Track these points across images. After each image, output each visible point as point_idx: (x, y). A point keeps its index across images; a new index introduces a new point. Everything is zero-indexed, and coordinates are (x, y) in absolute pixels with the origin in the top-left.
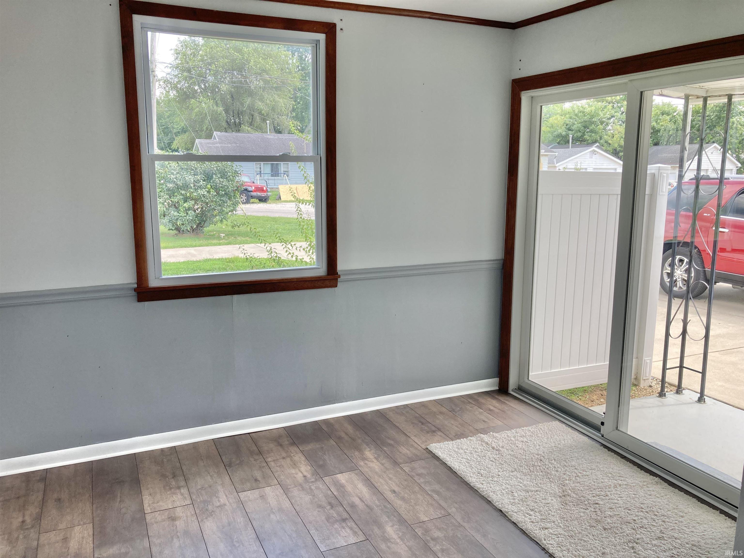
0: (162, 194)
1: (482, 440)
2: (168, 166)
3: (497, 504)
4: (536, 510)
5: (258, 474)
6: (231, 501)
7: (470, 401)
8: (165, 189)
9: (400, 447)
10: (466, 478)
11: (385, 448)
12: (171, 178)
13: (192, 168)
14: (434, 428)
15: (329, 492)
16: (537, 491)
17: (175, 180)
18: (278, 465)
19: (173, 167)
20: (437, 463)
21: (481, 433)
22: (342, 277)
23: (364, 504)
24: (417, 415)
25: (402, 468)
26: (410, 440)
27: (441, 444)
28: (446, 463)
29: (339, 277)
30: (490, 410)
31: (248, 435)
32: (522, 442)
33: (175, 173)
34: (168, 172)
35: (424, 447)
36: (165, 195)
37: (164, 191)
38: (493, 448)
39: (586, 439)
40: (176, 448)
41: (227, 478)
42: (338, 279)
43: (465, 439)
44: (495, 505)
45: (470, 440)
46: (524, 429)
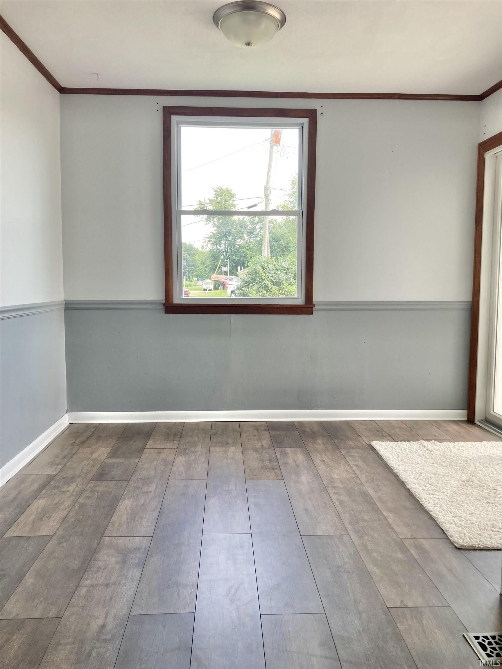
0: (261, 289)
1: (422, 444)
2: (267, 267)
4: (434, 484)
5: (230, 441)
6: (203, 450)
7: (432, 424)
8: (263, 286)
9: (348, 441)
10: (387, 462)
11: (335, 440)
12: (269, 276)
13: (285, 269)
14: (386, 435)
15: (274, 455)
16: (445, 476)
17: (271, 278)
18: (248, 438)
19: (270, 269)
21: (423, 440)
22: (316, 307)
23: (295, 464)
24: (378, 427)
25: (340, 451)
26: (360, 438)
28: (380, 453)
29: (314, 306)
30: (447, 430)
31: (238, 422)
32: (459, 449)
33: (272, 273)
34: (267, 272)
35: (368, 443)
36: (263, 290)
37: (263, 287)
38: (428, 450)
40: (185, 423)
41: (208, 440)
42: (314, 308)
43: (407, 442)
45: (411, 443)
46: (468, 443)
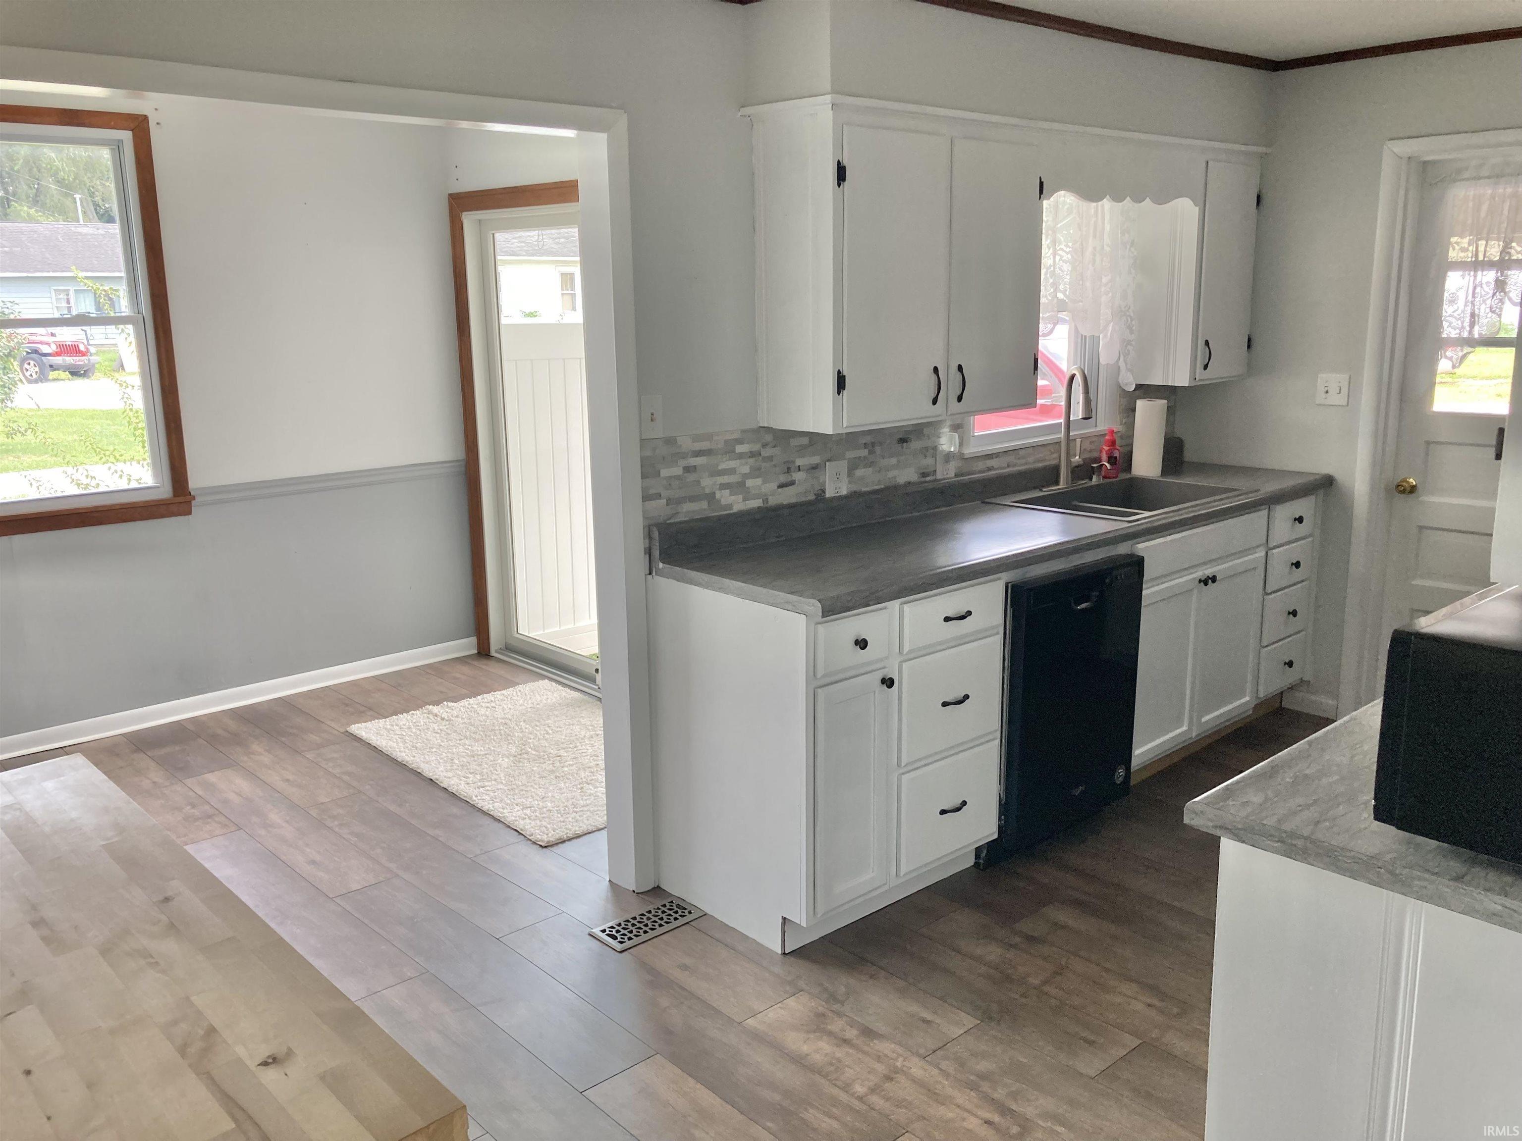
1: (430, 712)
3: (427, 773)
4: (477, 772)
7: (428, 671)
9: (307, 735)
10: (392, 754)
11: (283, 739)
14: (363, 709)
15: (190, 793)
16: (486, 754)
20: (356, 744)
21: (429, 705)
22: (198, 499)
23: (241, 798)
24: (341, 696)
25: (304, 757)
26: (323, 725)
27: (369, 724)
28: (370, 742)
29: (194, 498)
30: (455, 678)
32: (487, 707)
35: (342, 730)
38: (443, 719)
39: (577, 695)
42: (192, 501)
43: (405, 714)
44: (424, 775)
45: (413, 714)
46: (495, 693)
